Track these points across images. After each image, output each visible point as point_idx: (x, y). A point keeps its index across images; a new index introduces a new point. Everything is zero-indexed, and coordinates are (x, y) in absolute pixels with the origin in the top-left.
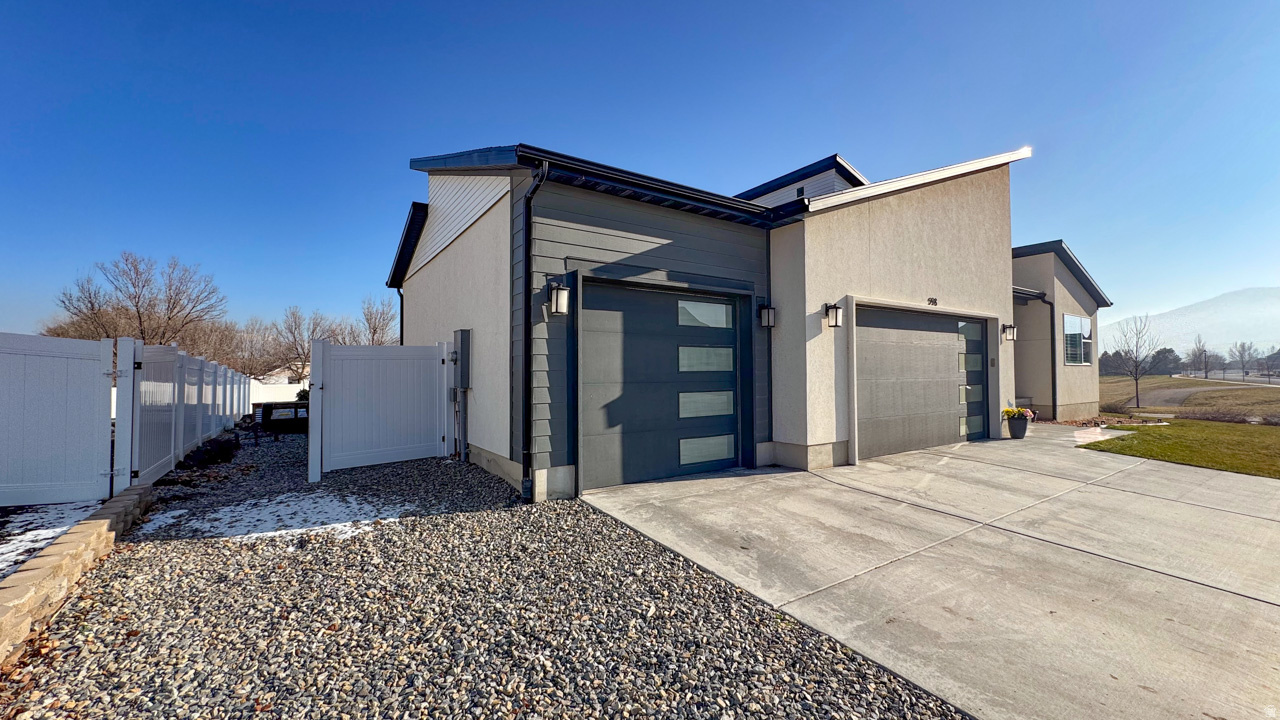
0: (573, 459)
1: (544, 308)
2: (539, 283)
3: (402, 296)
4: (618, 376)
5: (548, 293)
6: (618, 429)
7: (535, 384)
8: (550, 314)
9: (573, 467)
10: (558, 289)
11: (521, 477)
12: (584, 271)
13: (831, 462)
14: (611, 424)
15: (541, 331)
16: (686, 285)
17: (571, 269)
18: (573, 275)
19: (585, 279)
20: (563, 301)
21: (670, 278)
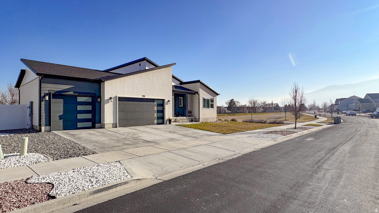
0: (50, 125)
1: (44, 99)
2: (42, 95)
3: (19, 90)
4: (62, 111)
5: (44, 97)
6: (62, 120)
7: (41, 112)
8: (45, 100)
9: (50, 127)
10: (46, 96)
11: (39, 128)
12: (52, 92)
13: (112, 127)
14: (60, 119)
15: (43, 103)
16: (77, 94)
17: (50, 92)
18: (50, 93)
19: (52, 94)
20: (47, 98)
21: (74, 93)
